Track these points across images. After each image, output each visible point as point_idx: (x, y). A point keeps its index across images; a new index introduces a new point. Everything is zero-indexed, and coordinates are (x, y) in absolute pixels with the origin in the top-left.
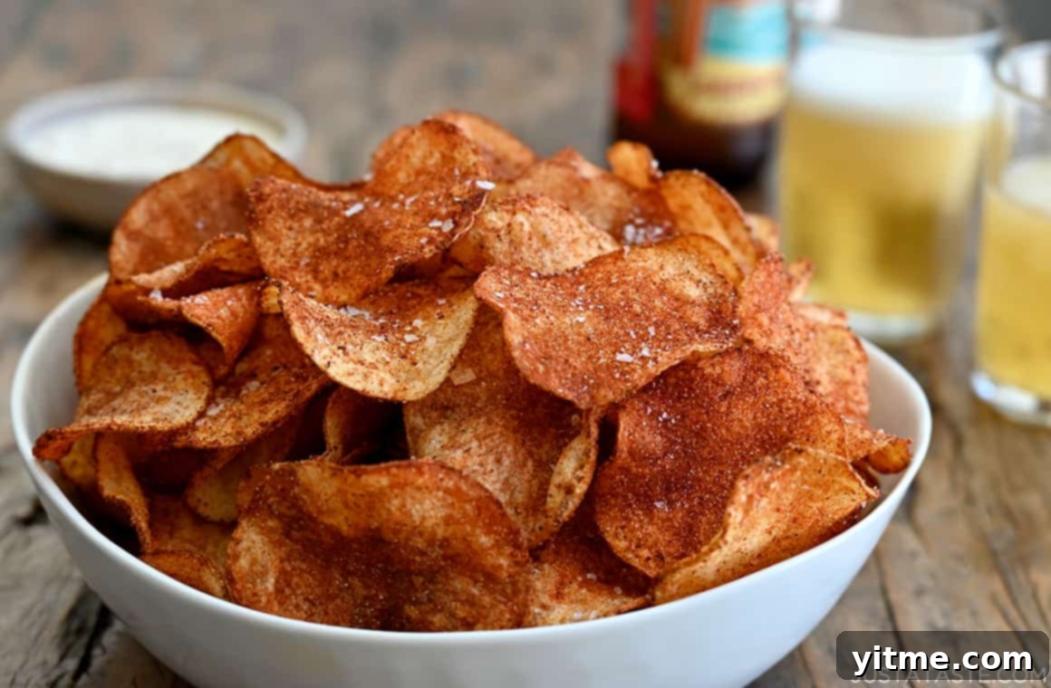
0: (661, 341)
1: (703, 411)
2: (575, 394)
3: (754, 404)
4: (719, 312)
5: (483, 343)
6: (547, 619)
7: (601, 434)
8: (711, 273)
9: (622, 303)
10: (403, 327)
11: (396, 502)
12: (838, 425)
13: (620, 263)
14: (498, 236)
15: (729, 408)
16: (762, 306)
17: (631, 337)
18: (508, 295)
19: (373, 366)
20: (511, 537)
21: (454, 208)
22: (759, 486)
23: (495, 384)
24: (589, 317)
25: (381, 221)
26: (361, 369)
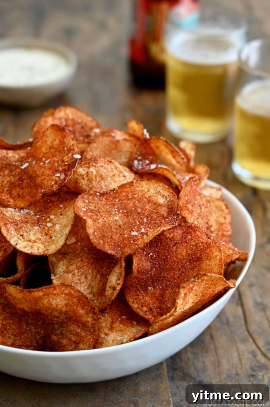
0: (149, 224)
1: (166, 251)
2: (115, 252)
3: (186, 247)
4: (172, 208)
5: (78, 224)
6: (107, 340)
7: (126, 265)
8: (168, 192)
9: (133, 209)
10: (46, 219)
11: (46, 301)
12: (219, 252)
13: (132, 188)
14: (83, 178)
15: (176, 249)
16: (189, 200)
17: (137, 224)
18: (87, 209)
19: (35, 242)
20: (92, 310)
21: (65, 167)
22: (189, 289)
23: (84, 243)
24: (120, 217)
25: (36, 172)
26: (30, 244)
